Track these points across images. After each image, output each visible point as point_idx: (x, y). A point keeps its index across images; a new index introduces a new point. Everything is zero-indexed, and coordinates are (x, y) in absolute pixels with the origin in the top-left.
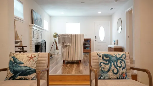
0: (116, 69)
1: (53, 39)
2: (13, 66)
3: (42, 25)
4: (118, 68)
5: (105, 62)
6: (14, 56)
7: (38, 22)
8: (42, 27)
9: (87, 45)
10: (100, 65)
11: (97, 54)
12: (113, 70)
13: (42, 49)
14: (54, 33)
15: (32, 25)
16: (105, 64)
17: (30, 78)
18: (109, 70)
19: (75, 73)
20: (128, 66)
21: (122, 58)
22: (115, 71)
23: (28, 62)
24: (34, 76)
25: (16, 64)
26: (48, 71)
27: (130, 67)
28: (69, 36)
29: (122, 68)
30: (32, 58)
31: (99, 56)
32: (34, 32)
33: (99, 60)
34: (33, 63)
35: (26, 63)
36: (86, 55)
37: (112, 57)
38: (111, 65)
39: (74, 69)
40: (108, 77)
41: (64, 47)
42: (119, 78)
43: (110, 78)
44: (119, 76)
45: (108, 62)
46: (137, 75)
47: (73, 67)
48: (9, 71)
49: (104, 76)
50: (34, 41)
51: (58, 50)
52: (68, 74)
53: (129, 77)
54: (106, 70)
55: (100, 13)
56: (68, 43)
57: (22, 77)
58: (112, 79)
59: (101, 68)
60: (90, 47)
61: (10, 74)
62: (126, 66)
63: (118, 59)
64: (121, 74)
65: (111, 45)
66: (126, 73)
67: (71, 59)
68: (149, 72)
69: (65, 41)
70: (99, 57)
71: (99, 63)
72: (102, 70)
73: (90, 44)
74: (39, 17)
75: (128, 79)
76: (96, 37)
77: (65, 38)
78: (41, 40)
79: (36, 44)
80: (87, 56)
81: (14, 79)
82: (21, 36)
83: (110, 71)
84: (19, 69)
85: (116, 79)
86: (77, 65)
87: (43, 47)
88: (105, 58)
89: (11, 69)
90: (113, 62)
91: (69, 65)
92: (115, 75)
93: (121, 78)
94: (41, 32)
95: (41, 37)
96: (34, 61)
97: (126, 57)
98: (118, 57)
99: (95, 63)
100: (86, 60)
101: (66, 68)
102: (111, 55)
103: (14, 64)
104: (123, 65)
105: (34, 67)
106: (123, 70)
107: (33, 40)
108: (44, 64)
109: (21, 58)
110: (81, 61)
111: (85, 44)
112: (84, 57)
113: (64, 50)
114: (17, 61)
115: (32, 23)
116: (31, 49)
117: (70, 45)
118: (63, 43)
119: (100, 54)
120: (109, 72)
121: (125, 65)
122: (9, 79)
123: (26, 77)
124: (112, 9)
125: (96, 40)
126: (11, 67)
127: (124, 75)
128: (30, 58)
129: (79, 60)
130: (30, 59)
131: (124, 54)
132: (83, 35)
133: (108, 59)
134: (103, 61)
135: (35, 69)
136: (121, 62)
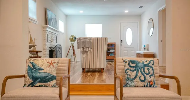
0: (143, 76)
1: (70, 43)
2: (32, 72)
3: (57, 26)
4: (145, 75)
5: (132, 69)
6: (33, 62)
7: (52, 22)
8: (57, 29)
9: (111, 51)
10: (126, 72)
11: (123, 59)
12: (140, 78)
13: (57, 55)
14: (71, 36)
15: (46, 27)
16: (131, 70)
17: (50, 85)
18: (135, 77)
19: (98, 82)
20: (157, 74)
21: (149, 65)
22: (143, 78)
23: (48, 67)
24: (54, 83)
25: (36, 70)
26: (69, 78)
27: (158, 75)
28: (90, 40)
29: (150, 75)
30: (53, 63)
31: (125, 62)
32: (48, 34)
33: (125, 66)
34: (54, 69)
35: (46, 69)
36: (110, 62)
37: (139, 63)
38: (137, 71)
39: (96, 77)
40: (134, 85)
41: (84, 52)
42: (146, 86)
43: (137, 86)
44: (146, 84)
45: (134, 69)
46: (169, 85)
47: (95, 76)
48: (28, 77)
49: (130, 83)
50: (48, 45)
51: (75, 56)
52: (90, 84)
53: (158, 86)
54: (132, 77)
55: (126, 11)
56: (89, 48)
57: (42, 84)
58: (139, 87)
59: (126, 75)
60: (114, 53)
61: (29, 81)
62: (154, 73)
63: (145, 65)
64: (148, 81)
65: (140, 50)
66: (154, 81)
67: (92, 67)
68: (178, 79)
69: (85, 46)
70: (125, 64)
71: (125, 70)
72: (128, 77)
73: (114, 50)
74: (53, 16)
75: (156, 87)
76: (122, 41)
77: (85, 42)
78: (55, 45)
79: (50, 49)
80: (111, 64)
81: (33, 86)
82: (35, 39)
83: (137, 78)
84: (38, 75)
85: (143, 87)
86: (99, 74)
87: (58, 53)
88: (131, 64)
89: (30, 75)
90: (139, 69)
91: (90, 74)
92: (142, 82)
93: (148, 86)
94: (55, 34)
95: (55, 40)
96: (54, 67)
97: (154, 64)
98: (146, 63)
99: (120, 70)
100: (109, 68)
101: (86, 77)
102: (138, 61)
103: (33, 70)
104: (151, 72)
105: (54, 74)
106: (150, 77)
107: (47, 43)
108: (64, 70)
109: (41, 63)
110: (103, 69)
111: (108, 50)
112: (107, 65)
113: (84, 56)
114: (36, 67)
115: (46, 24)
116: (44, 55)
117: (92, 50)
118: (82, 48)
119: (126, 60)
120: (135, 79)
121: (152, 72)
122: (28, 86)
123: (47, 83)
124: (141, 7)
125: (122, 45)
126: (30, 73)
127: (152, 83)
128: (50, 63)
129: (101, 68)
130: (50, 65)
131: (152, 60)
132: (106, 39)
133: (134, 65)
134: (130, 68)
135: (56, 75)
136: (148, 69)
